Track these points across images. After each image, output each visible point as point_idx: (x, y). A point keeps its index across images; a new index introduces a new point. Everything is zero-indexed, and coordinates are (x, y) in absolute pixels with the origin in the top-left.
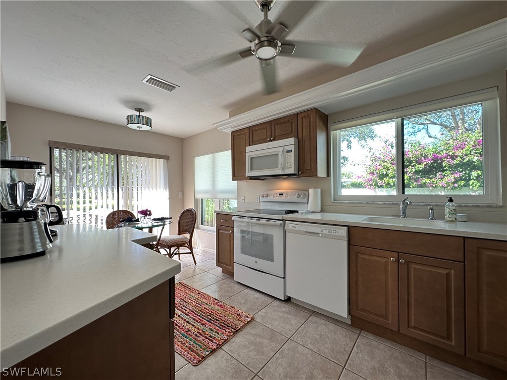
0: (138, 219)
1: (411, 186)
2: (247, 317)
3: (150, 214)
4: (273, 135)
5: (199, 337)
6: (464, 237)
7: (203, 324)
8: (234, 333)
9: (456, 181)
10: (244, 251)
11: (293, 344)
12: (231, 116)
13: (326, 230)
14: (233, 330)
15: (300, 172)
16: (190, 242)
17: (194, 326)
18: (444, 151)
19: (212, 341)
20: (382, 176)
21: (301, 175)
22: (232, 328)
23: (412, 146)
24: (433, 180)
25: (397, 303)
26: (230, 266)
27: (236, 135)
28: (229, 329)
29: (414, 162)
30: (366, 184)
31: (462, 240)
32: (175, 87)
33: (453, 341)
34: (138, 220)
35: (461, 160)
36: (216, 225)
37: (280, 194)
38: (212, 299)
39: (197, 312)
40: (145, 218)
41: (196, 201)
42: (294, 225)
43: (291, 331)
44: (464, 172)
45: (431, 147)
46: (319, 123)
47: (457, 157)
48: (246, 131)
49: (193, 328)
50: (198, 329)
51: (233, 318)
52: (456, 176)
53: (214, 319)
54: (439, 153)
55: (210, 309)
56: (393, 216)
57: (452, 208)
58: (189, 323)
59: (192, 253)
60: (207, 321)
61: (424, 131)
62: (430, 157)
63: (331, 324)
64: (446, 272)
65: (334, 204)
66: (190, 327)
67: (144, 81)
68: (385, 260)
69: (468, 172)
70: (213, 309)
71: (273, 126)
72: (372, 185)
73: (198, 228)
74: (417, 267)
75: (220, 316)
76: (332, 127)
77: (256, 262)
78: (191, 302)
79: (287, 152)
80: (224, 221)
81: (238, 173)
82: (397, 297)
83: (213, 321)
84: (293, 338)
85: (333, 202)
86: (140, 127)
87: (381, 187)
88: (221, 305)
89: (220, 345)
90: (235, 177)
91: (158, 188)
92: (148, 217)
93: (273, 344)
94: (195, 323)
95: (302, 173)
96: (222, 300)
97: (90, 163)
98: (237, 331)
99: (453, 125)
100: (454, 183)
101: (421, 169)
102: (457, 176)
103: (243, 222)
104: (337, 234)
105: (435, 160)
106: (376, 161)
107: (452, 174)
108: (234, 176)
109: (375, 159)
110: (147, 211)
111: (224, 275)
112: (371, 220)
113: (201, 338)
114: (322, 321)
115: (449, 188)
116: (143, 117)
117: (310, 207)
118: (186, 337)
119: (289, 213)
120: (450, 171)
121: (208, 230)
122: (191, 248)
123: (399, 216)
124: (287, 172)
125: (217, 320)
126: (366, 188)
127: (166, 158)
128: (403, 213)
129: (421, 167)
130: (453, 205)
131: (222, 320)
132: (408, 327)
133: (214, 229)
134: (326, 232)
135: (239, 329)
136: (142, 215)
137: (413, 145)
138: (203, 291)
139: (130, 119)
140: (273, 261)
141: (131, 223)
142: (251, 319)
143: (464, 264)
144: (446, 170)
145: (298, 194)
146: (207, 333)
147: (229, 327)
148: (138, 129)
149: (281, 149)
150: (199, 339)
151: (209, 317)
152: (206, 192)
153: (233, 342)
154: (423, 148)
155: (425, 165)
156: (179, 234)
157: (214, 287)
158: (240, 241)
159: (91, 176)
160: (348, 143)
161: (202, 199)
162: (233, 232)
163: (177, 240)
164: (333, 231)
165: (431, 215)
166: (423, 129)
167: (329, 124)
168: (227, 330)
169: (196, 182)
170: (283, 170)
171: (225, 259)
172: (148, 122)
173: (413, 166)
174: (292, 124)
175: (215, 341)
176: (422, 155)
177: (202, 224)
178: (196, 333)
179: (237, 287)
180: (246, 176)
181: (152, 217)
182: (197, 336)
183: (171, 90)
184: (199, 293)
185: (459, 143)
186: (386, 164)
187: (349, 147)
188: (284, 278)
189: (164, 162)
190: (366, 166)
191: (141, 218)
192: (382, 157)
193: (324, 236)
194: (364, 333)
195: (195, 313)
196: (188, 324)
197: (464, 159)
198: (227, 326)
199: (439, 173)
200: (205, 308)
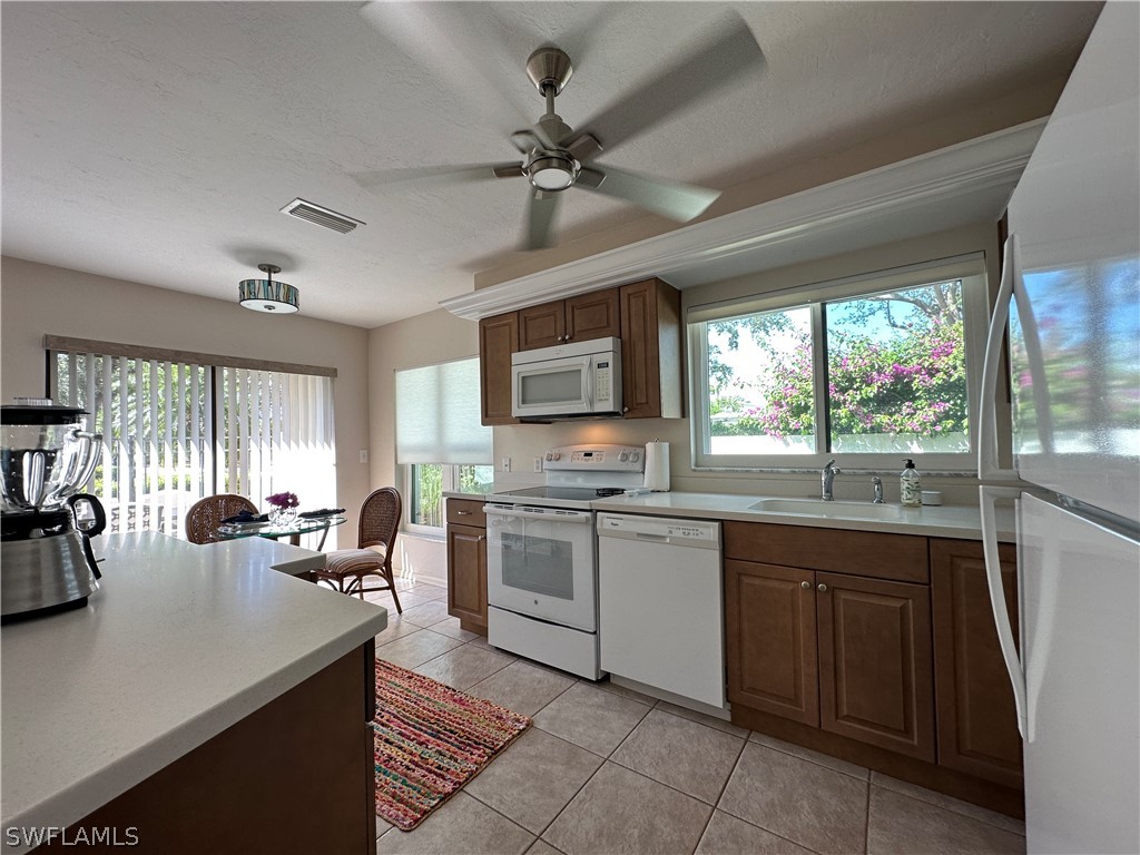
0: (266, 516)
1: (854, 431)
2: (518, 720)
3: (295, 504)
4: (570, 330)
5: (414, 771)
6: (928, 538)
7: (421, 744)
8: (490, 757)
9: (939, 420)
10: (509, 580)
11: (615, 770)
12: (478, 287)
13: (678, 529)
14: (488, 751)
15: (626, 409)
16: (388, 563)
17: (401, 748)
18: (915, 360)
19: (443, 777)
20: (798, 411)
21: (629, 415)
22: (486, 747)
23: (853, 347)
24: (895, 417)
25: (815, 670)
26: (479, 612)
27: (490, 327)
28: (479, 749)
29: (858, 380)
30: (766, 426)
31: (925, 542)
32: (355, 226)
33: (916, 739)
34: (265, 518)
35: (945, 377)
36: (445, 523)
37: (586, 455)
38: (439, 688)
39: (408, 718)
40: (282, 513)
41: (400, 469)
42: (615, 521)
43: (609, 743)
44: (952, 402)
45: (890, 350)
46: (664, 309)
47: (938, 371)
48: (513, 320)
49: (400, 753)
50: (411, 754)
51: (488, 725)
52: (937, 410)
53: (445, 730)
54: (905, 362)
55: (437, 711)
56: (810, 497)
57: (913, 480)
58: (391, 743)
59: (391, 587)
60: (431, 735)
61: (881, 314)
62: (888, 370)
63: (692, 724)
64: (898, 604)
65: (694, 474)
66: (393, 752)
67: (286, 211)
68: (791, 586)
69: (959, 401)
70: (443, 709)
71: (569, 310)
72: (778, 428)
73: (404, 531)
74: (849, 596)
75: (458, 723)
76: (689, 315)
77: (536, 602)
78: (394, 696)
79: (599, 366)
80: (465, 516)
81: (494, 409)
82: (814, 658)
83: (444, 734)
84: (615, 757)
85: (694, 470)
86: (270, 308)
87: (796, 432)
88: (461, 700)
89: (460, 784)
90: (488, 416)
91: (310, 443)
92: (290, 510)
93: (573, 774)
94: (403, 741)
95: (629, 411)
96: (463, 687)
97: (132, 379)
98: (496, 753)
99: (937, 302)
100: (934, 424)
101: (872, 395)
102: (940, 409)
103: (505, 516)
104: (701, 537)
105: (898, 376)
106: (785, 378)
107: (930, 406)
108: (486, 416)
109: (783, 374)
110: (287, 496)
111: (465, 635)
112: (767, 506)
113: (418, 773)
114: (674, 719)
115: (925, 433)
116: (278, 284)
117: (648, 481)
118: (385, 773)
119: (604, 495)
120: (926, 400)
121: (427, 535)
122: (389, 576)
123: (821, 497)
124: (599, 408)
125: (452, 732)
126: (766, 434)
127: (329, 373)
128: (827, 492)
129: (872, 391)
130: (914, 475)
131: (463, 731)
132: (837, 717)
133: (443, 530)
134: (678, 534)
135: (502, 747)
136: (275, 507)
137: (857, 345)
138: (421, 672)
139: (248, 290)
140: (572, 599)
141: (248, 525)
142: (527, 725)
143: (930, 589)
144: (919, 398)
145: (623, 454)
146: (431, 761)
147: (480, 744)
148: (267, 310)
149: (585, 361)
150: (413, 775)
151: (435, 726)
152: (422, 449)
153: (488, 776)
154: (876, 351)
155: (879, 387)
156: (361, 547)
157: (443, 662)
158: (500, 557)
159: (134, 412)
160: (730, 336)
161: (413, 466)
162: (485, 538)
163: (357, 559)
164: (691, 532)
165: (878, 494)
166: (880, 308)
167: (684, 309)
168: (475, 751)
169: (399, 428)
170: (591, 403)
171: (466, 599)
172: (291, 295)
173: (857, 389)
174: (608, 308)
175: (449, 776)
176: (872, 366)
177: (413, 522)
178: (406, 763)
179: (494, 658)
180: (514, 415)
181: (299, 510)
182: (409, 769)
183: (345, 231)
184: (410, 678)
185: (942, 343)
186: (804, 384)
187: (734, 344)
188: (595, 633)
189: (325, 383)
190: (765, 388)
191: (272, 513)
192: (798, 370)
193: (675, 542)
194: (755, 738)
195: (403, 721)
196: (388, 745)
197: (951, 376)
198: (476, 743)
199: (907, 403)
200: (424, 708)
